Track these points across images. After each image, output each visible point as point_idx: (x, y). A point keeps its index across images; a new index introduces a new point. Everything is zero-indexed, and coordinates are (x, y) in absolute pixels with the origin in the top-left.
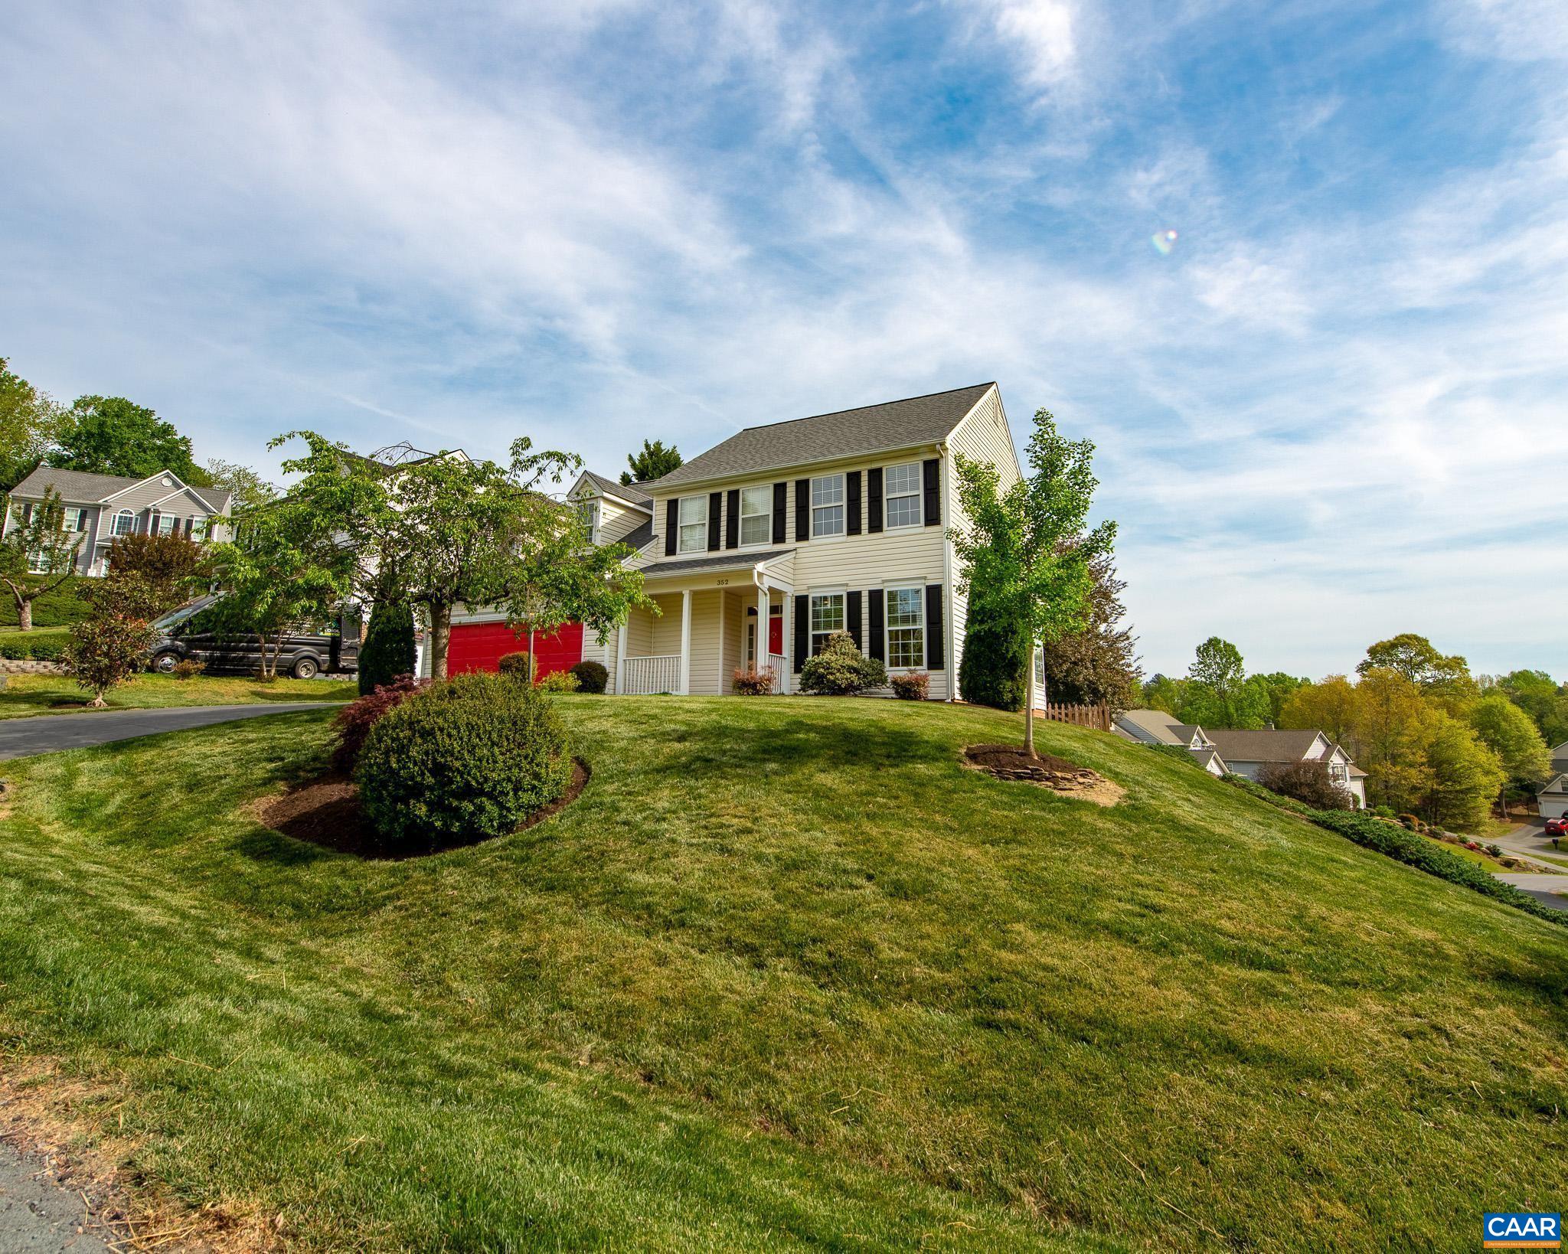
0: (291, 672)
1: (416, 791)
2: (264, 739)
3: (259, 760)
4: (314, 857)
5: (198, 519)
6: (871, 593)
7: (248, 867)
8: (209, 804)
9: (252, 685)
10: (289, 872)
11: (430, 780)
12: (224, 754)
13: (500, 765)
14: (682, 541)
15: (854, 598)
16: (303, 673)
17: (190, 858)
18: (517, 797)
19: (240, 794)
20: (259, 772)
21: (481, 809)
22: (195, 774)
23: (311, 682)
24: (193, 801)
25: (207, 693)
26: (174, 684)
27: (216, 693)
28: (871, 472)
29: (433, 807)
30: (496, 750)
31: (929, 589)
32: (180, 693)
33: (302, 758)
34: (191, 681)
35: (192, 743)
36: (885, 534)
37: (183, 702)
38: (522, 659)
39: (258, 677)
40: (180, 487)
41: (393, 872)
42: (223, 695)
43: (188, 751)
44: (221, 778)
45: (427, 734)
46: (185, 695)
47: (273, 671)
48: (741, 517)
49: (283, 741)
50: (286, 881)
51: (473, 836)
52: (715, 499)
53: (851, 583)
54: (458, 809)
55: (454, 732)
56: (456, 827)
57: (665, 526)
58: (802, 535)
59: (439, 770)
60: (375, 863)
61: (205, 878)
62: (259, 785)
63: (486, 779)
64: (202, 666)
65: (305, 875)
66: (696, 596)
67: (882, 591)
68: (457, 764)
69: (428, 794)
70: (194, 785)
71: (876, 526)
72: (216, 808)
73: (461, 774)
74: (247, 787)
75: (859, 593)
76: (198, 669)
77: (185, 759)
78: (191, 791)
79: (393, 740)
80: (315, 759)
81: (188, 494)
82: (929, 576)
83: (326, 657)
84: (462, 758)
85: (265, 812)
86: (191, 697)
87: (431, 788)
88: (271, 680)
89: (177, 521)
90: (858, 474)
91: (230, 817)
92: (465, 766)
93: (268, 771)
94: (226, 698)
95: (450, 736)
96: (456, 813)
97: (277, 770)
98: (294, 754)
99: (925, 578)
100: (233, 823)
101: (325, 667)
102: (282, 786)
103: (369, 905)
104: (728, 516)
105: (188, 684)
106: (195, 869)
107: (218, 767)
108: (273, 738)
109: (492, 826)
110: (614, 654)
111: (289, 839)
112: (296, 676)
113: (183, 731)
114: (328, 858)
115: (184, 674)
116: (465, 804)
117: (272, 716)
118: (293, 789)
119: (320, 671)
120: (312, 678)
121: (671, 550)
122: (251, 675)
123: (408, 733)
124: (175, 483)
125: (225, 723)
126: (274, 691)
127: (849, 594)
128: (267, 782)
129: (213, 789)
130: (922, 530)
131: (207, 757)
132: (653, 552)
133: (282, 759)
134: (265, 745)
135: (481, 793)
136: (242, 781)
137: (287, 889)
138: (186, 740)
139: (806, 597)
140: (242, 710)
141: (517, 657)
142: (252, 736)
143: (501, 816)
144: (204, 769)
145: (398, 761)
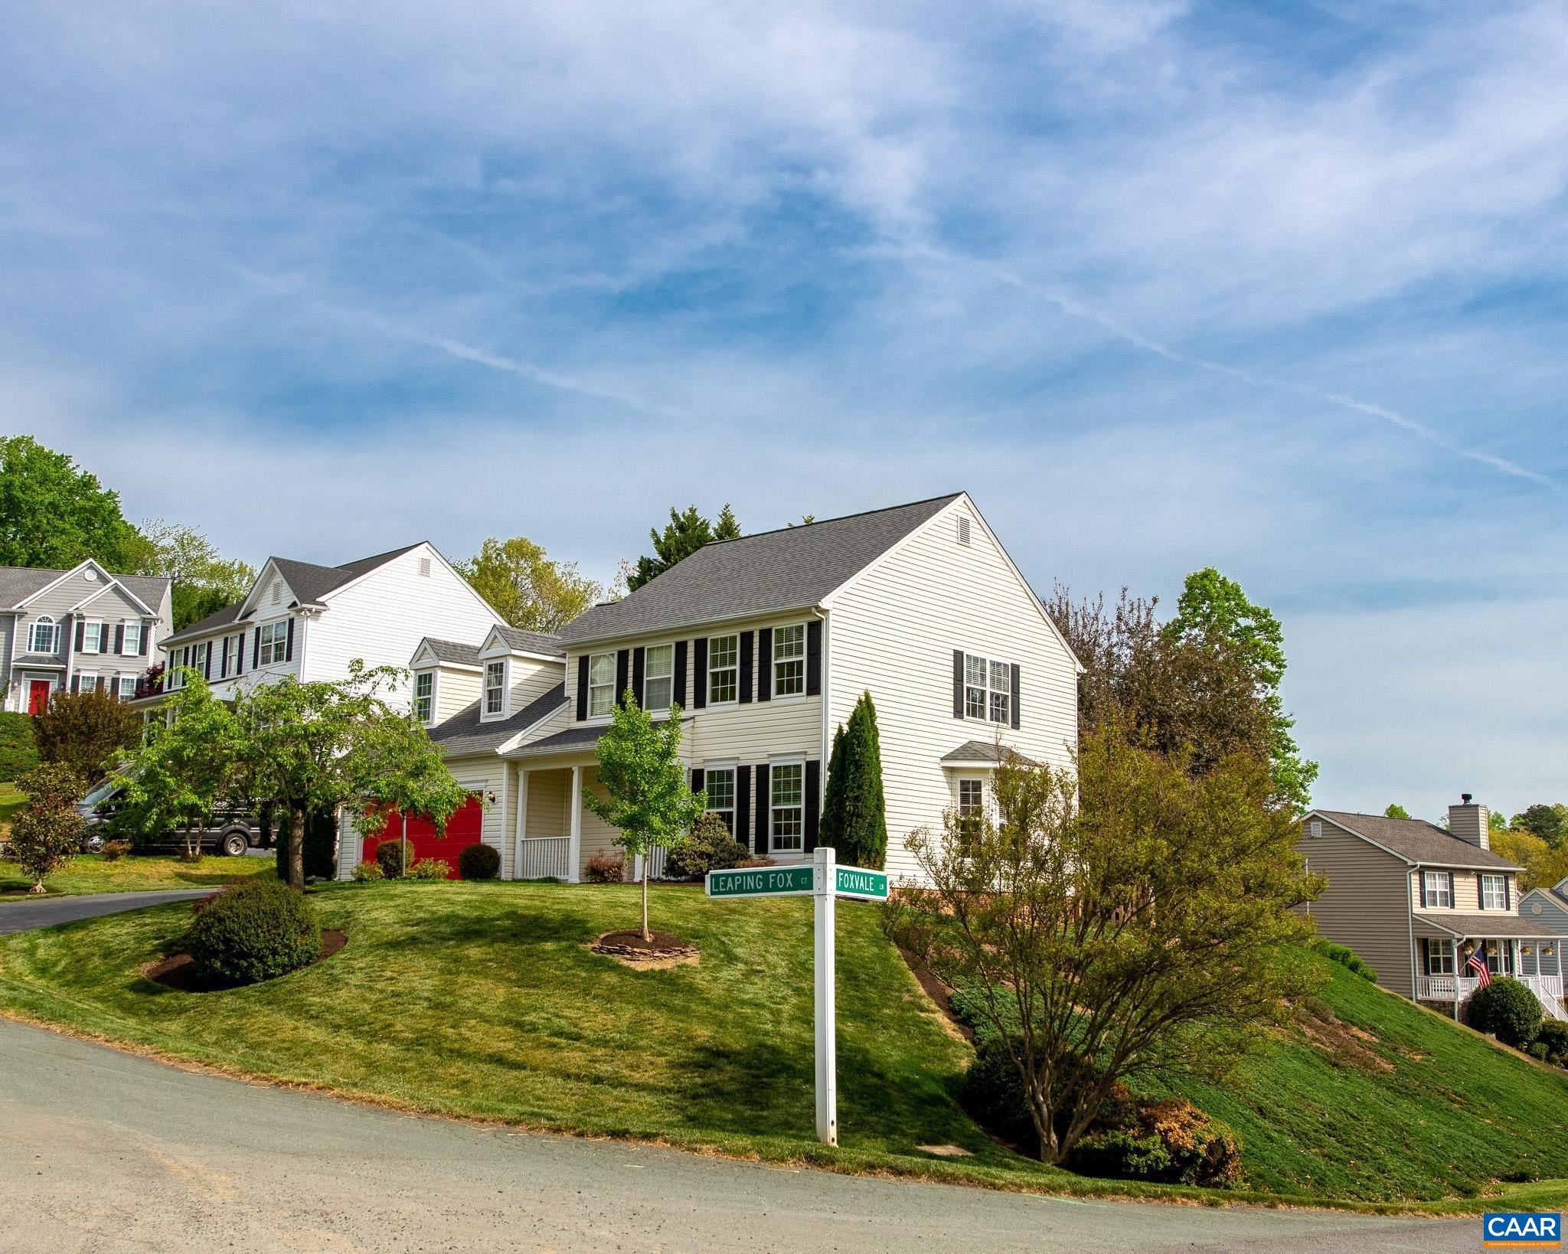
0: (218, 849)
1: (215, 953)
2: (156, 923)
3: (149, 938)
4: (165, 991)
5: (131, 623)
6: (758, 767)
7: (130, 996)
8: (116, 966)
9: (177, 865)
10: (150, 998)
11: (222, 947)
12: (128, 934)
13: (262, 939)
14: (593, 704)
15: (744, 771)
16: (232, 850)
17: (103, 992)
18: (275, 959)
19: (135, 960)
20: (148, 947)
21: (252, 965)
22: (109, 948)
23: (240, 860)
24: (106, 964)
25: (134, 876)
26: (103, 867)
27: (141, 876)
28: (762, 632)
29: (224, 963)
30: (259, 931)
31: (808, 764)
32: (109, 876)
33: (177, 937)
34: (118, 863)
35: (108, 926)
36: (772, 703)
37: (110, 887)
38: (396, 847)
39: (184, 858)
40: (106, 581)
41: (200, 998)
42: (148, 878)
43: (105, 932)
44: (124, 950)
45: (221, 920)
46: (112, 879)
47: (198, 850)
48: (645, 679)
49: (168, 925)
50: (148, 1001)
51: (247, 980)
52: (623, 656)
53: (742, 757)
54: (238, 964)
55: (236, 919)
56: (238, 975)
57: (576, 686)
58: (700, 703)
59: (227, 941)
60: (194, 994)
61: (109, 1001)
62: (147, 955)
63: (253, 948)
64: (128, 846)
65: (158, 999)
66: (586, 772)
67: (768, 766)
68: (236, 938)
69: (221, 955)
70: (107, 954)
71: (764, 696)
72: (119, 968)
73: (239, 944)
74: (140, 956)
75: (748, 768)
76: (124, 849)
77: (104, 938)
78: (106, 958)
79: (205, 924)
80: (185, 937)
81: (116, 590)
82: (810, 751)
83: (256, 830)
84: (239, 935)
85: (148, 971)
86: (118, 881)
87: (222, 952)
88: (196, 860)
89: (105, 628)
90: (750, 634)
91: (127, 973)
92: (241, 939)
93: (153, 946)
94: (151, 881)
95: (233, 921)
96: (238, 967)
97: (159, 945)
98: (173, 935)
99: (805, 753)
100: (127, 976)
101: (256, 841)
102: (161, 956)
103: (182, 1010)
104: (634, 677)
105: (116, 866)
106: (105, 997)
107: (123, 943)
108: (162, 923)
109: (259, 975)
110: (512, 834)
111: (156, 984)
112: (226, 854)
113: (103, 917)
114: (172, 992)
115: (112, 856)
116: (242, 962)
117: (168, 905)
118: (167, 957)
119: (250, 846)
120: (242, 855)
121: (582, 715)
122: (176, 854)
123: (212, 920)
124: (101, 577)
125: (133, 911)
126: (198, 872)
127: (739, 769)
128: (152, 953)
129: (118, 957)
130: (804, 699)
131: (117, 936)
132: (563, 719)
133: (163, 937)
134: (155, 928)
135: (250, 955)
136: (136, 953)
137: (147, 1004)
138: (104, 924)
139: (702, 771)
140: (151, 898)
141: (392, 844)
142: (148, 921)
143: (264, 970)
144: (115, 944)
145: (206, 936)
